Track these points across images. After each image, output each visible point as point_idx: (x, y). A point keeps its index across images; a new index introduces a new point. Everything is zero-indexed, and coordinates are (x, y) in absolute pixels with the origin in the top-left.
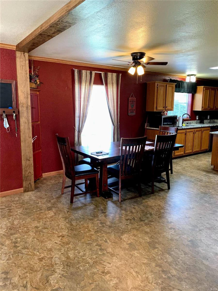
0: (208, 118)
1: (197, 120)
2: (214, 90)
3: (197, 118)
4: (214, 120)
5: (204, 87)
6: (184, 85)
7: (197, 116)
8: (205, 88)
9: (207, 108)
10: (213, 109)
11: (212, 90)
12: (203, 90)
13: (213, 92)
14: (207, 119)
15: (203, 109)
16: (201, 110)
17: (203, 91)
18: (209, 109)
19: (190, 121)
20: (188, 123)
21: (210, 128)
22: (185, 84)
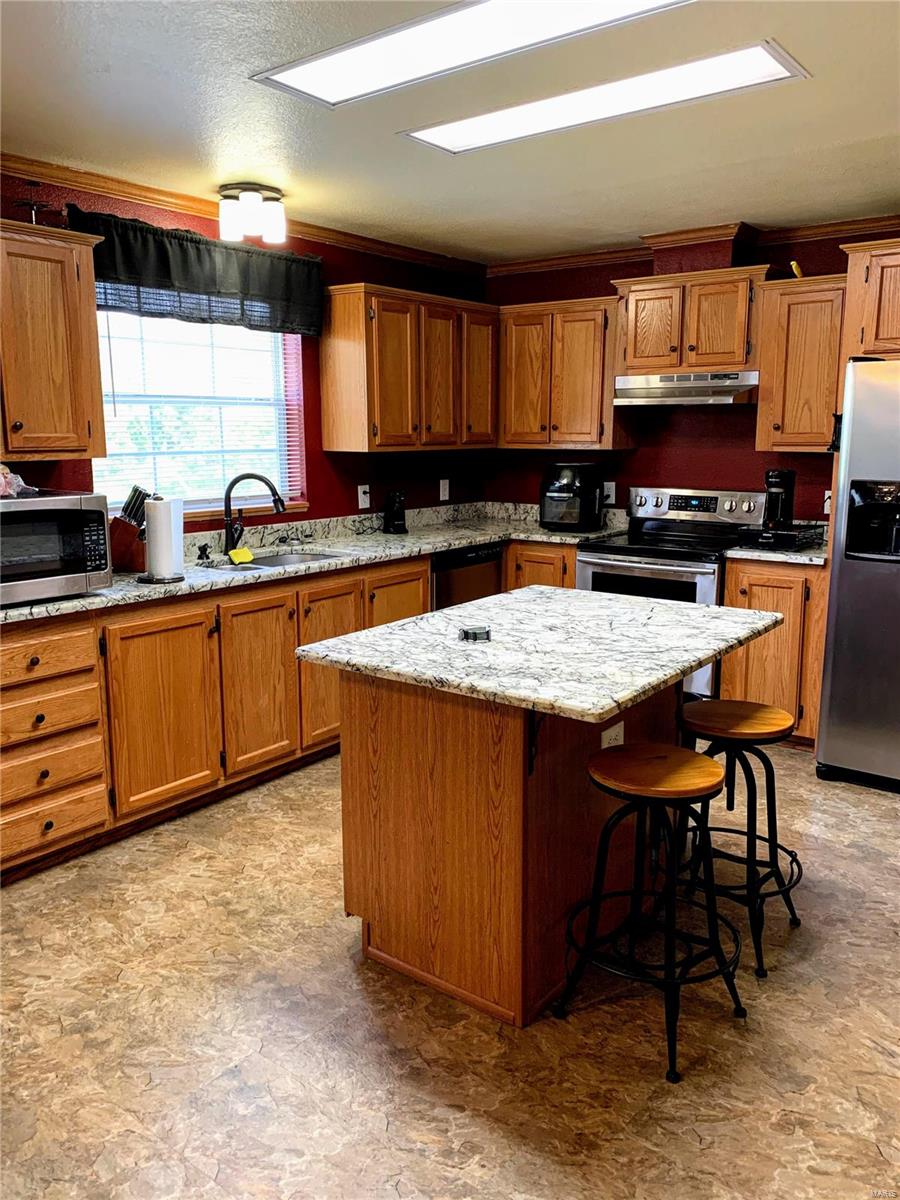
0: (444, 495)
1: (364, 511)
2: (445, 317)
3: (364, 502)
4: (480, 504)
5: (368, 294)
6: (207, 265)
7: (361, 489)
8: (378, 296)
9: (409, 436)
10: (454, 443)
11: (431, 315)
12: (367, 313)
13: (443, 328)
14: (433, 501)
15: (378, 440)
16: (367, 451)
17: (369, 319)
18: (424, 439)
19: (305, 524)
20: (283, 540)
21: (427, 567)
22: (218, 258)
